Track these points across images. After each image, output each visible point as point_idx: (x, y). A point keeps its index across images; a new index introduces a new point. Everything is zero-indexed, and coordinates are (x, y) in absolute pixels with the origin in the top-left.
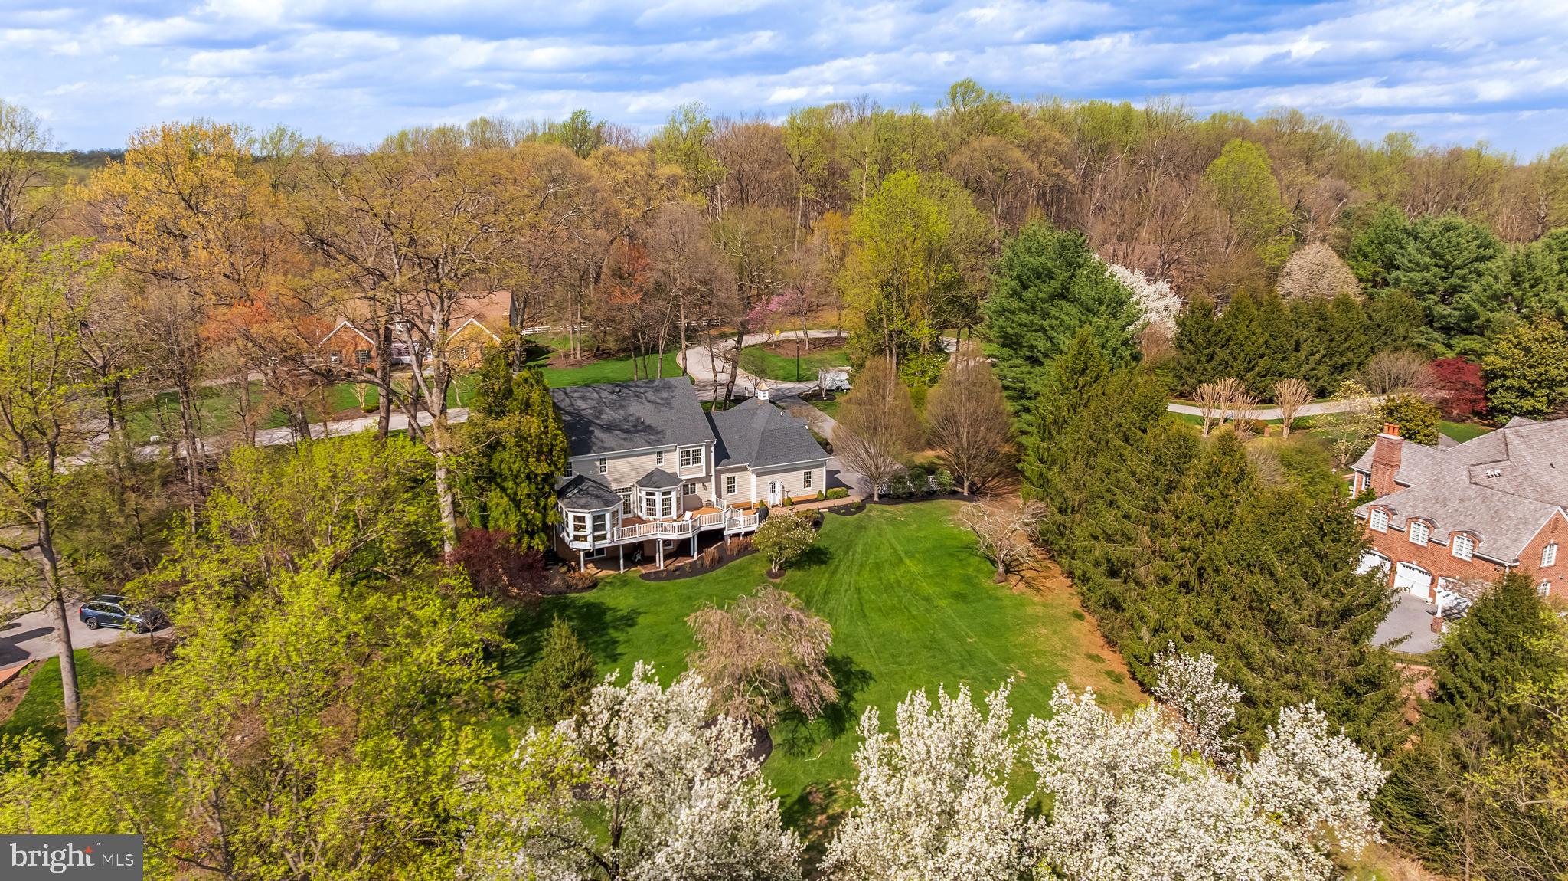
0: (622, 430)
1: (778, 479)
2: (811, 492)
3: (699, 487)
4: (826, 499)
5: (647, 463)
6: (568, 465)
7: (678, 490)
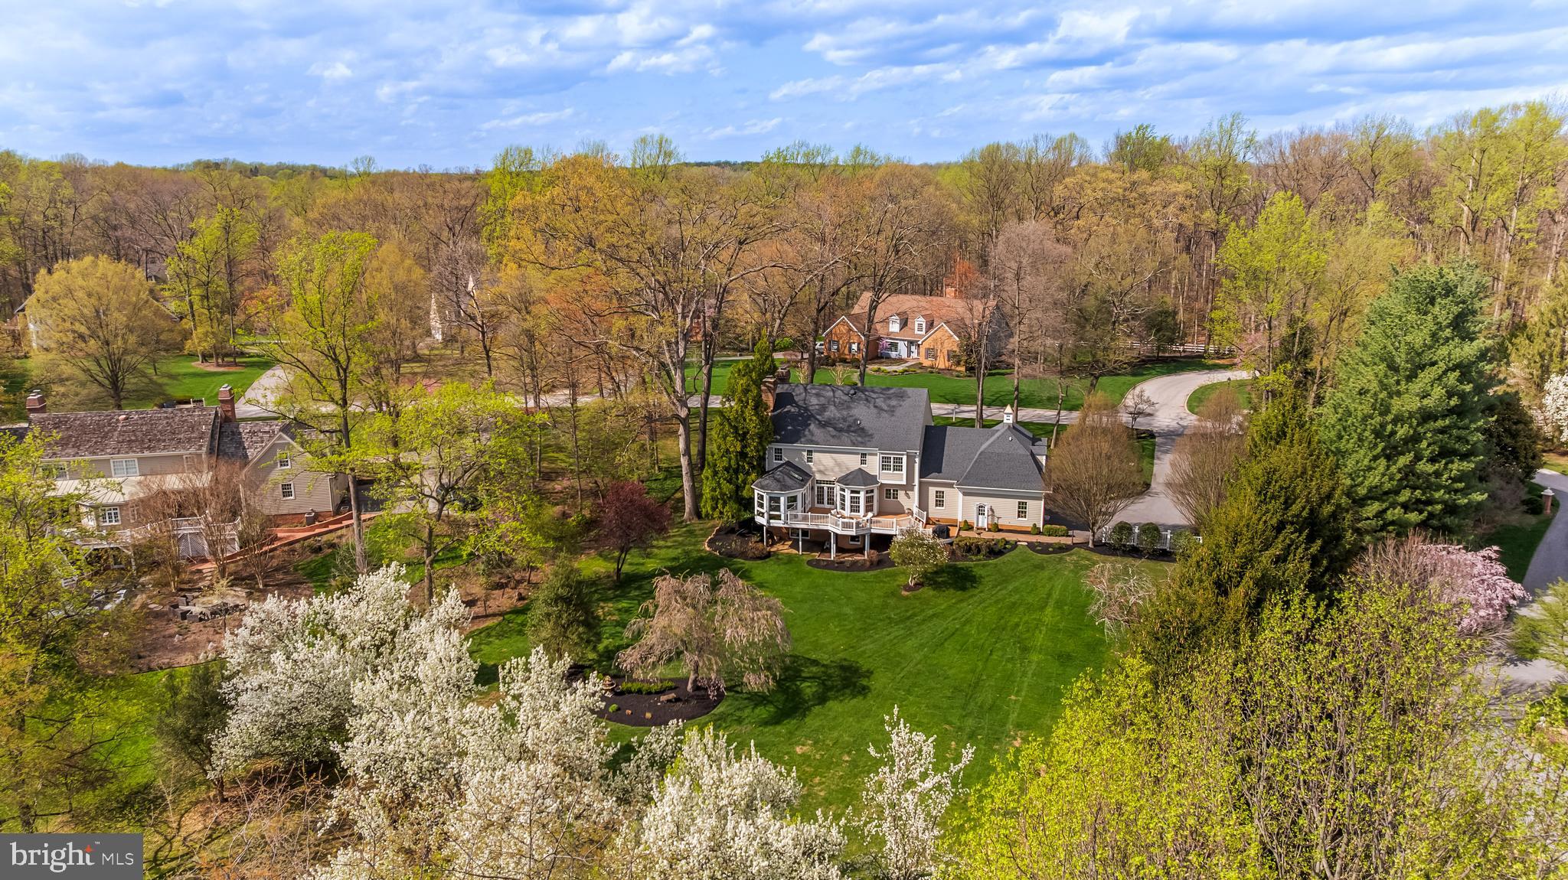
0: (835, 428)
1: (988, 502)
2: (1026, 523)
3: (901, 494)
4: (1039, 533)
5: (852, 462)
6: (778, 451)
7: (872, 491)
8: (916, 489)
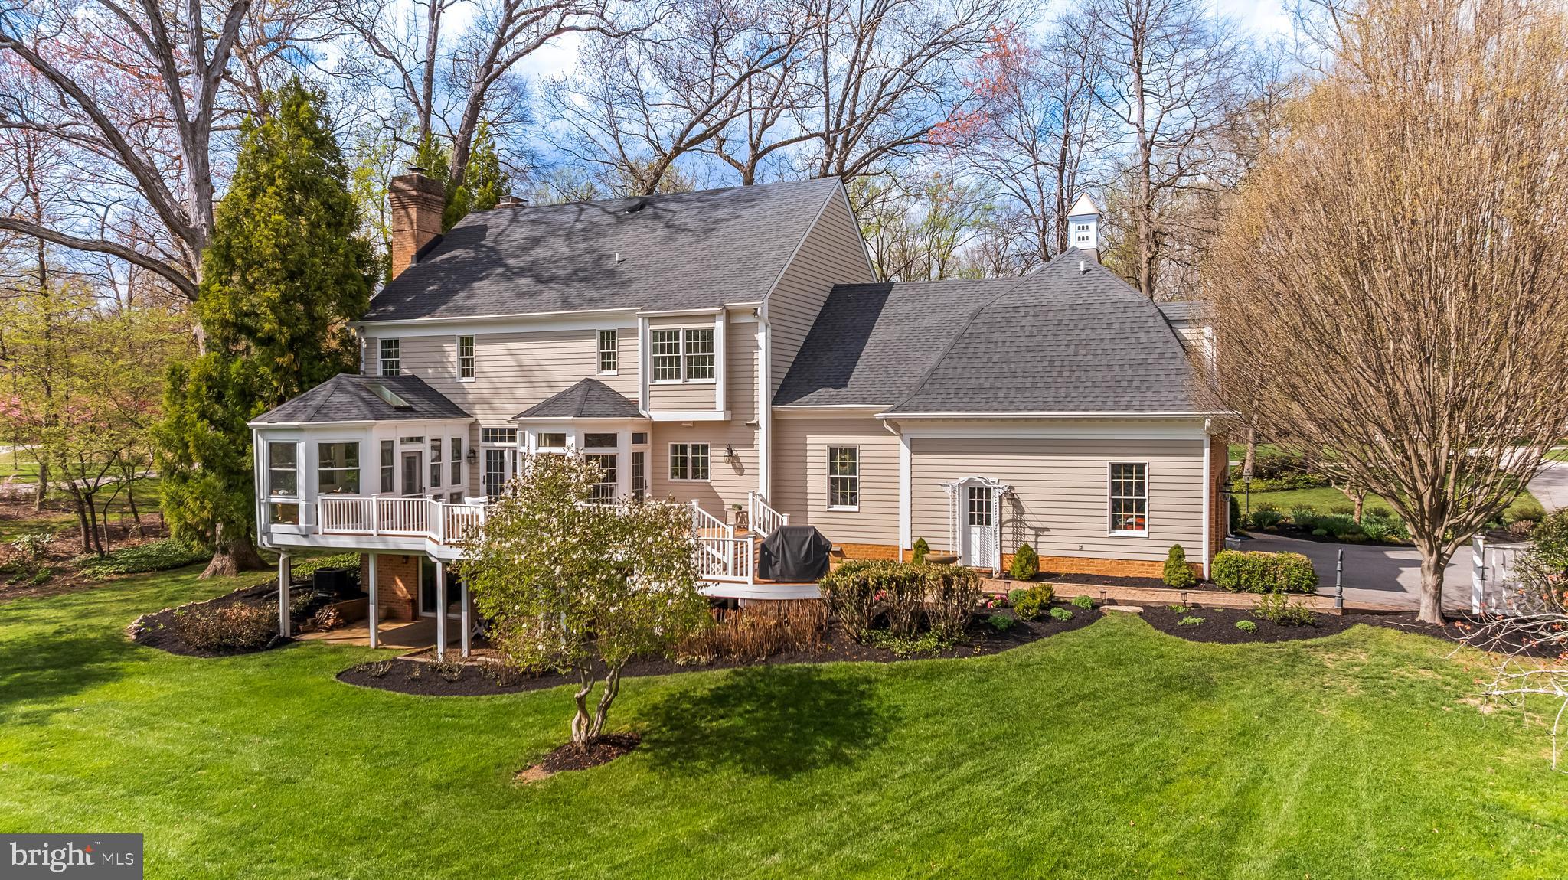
2: (1141, 546)
3: (711, 456)
5: (574, 362)
6: (391, 345)
7: (611, 440)
8: (762, 437)
